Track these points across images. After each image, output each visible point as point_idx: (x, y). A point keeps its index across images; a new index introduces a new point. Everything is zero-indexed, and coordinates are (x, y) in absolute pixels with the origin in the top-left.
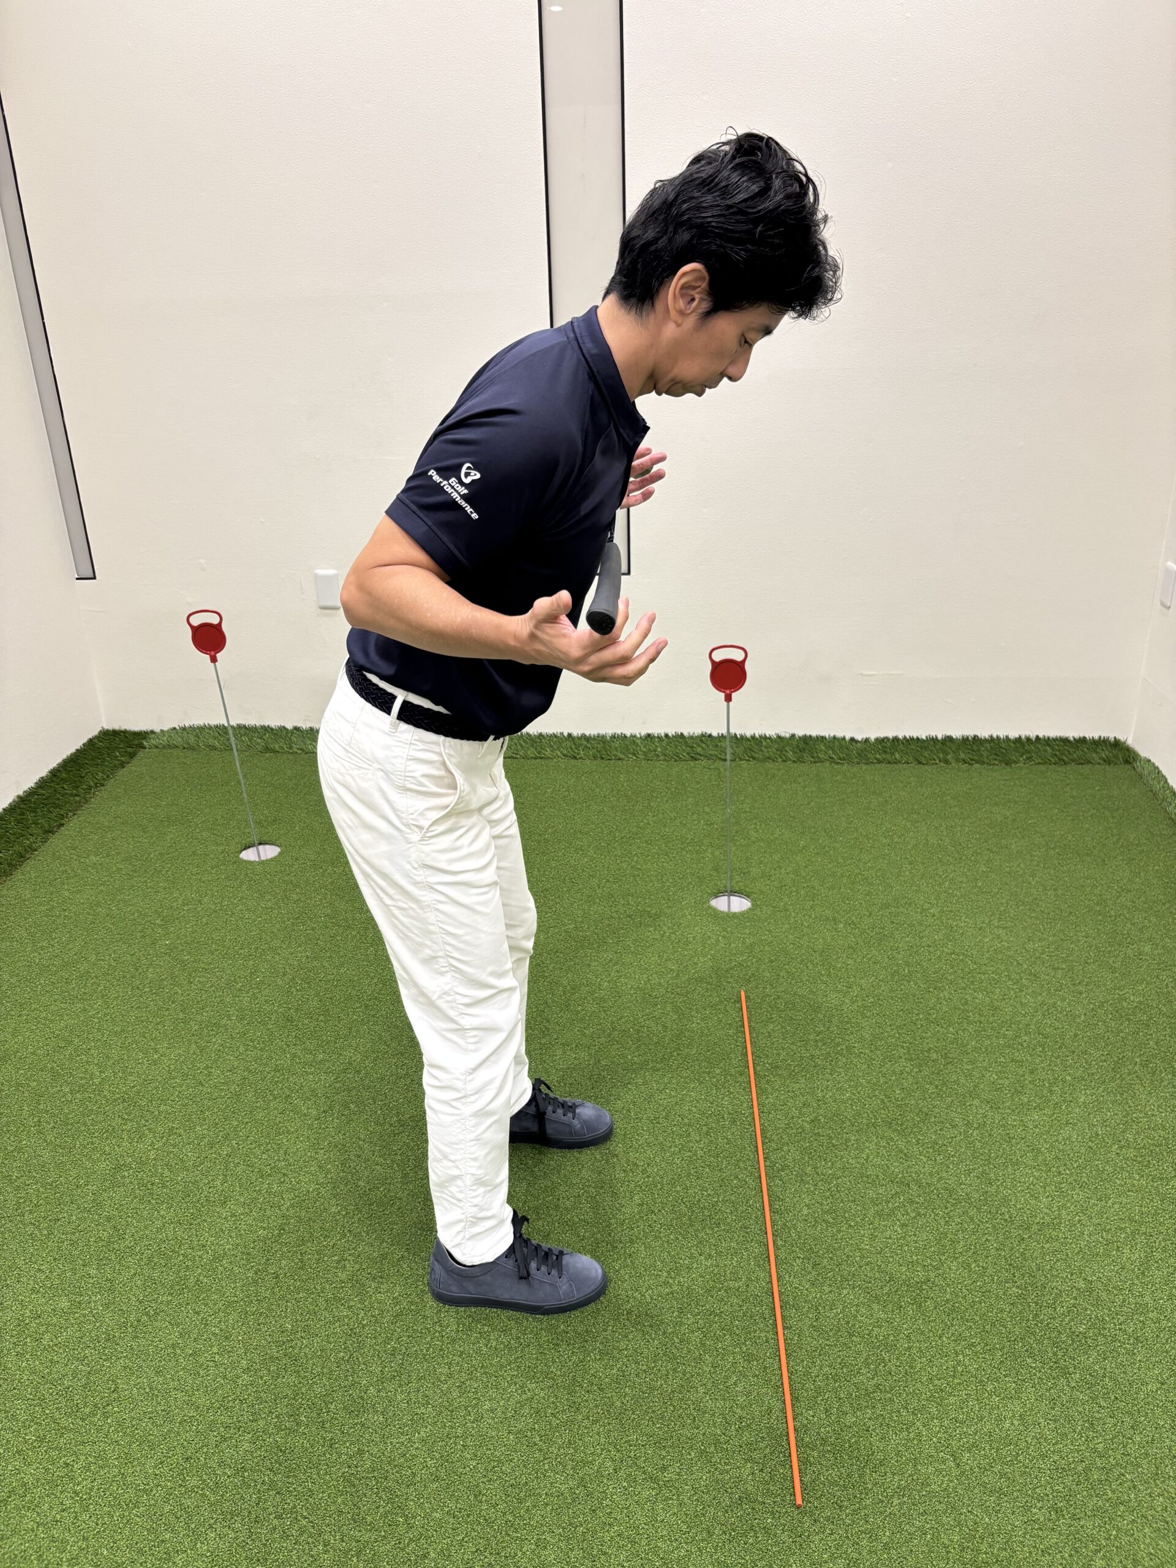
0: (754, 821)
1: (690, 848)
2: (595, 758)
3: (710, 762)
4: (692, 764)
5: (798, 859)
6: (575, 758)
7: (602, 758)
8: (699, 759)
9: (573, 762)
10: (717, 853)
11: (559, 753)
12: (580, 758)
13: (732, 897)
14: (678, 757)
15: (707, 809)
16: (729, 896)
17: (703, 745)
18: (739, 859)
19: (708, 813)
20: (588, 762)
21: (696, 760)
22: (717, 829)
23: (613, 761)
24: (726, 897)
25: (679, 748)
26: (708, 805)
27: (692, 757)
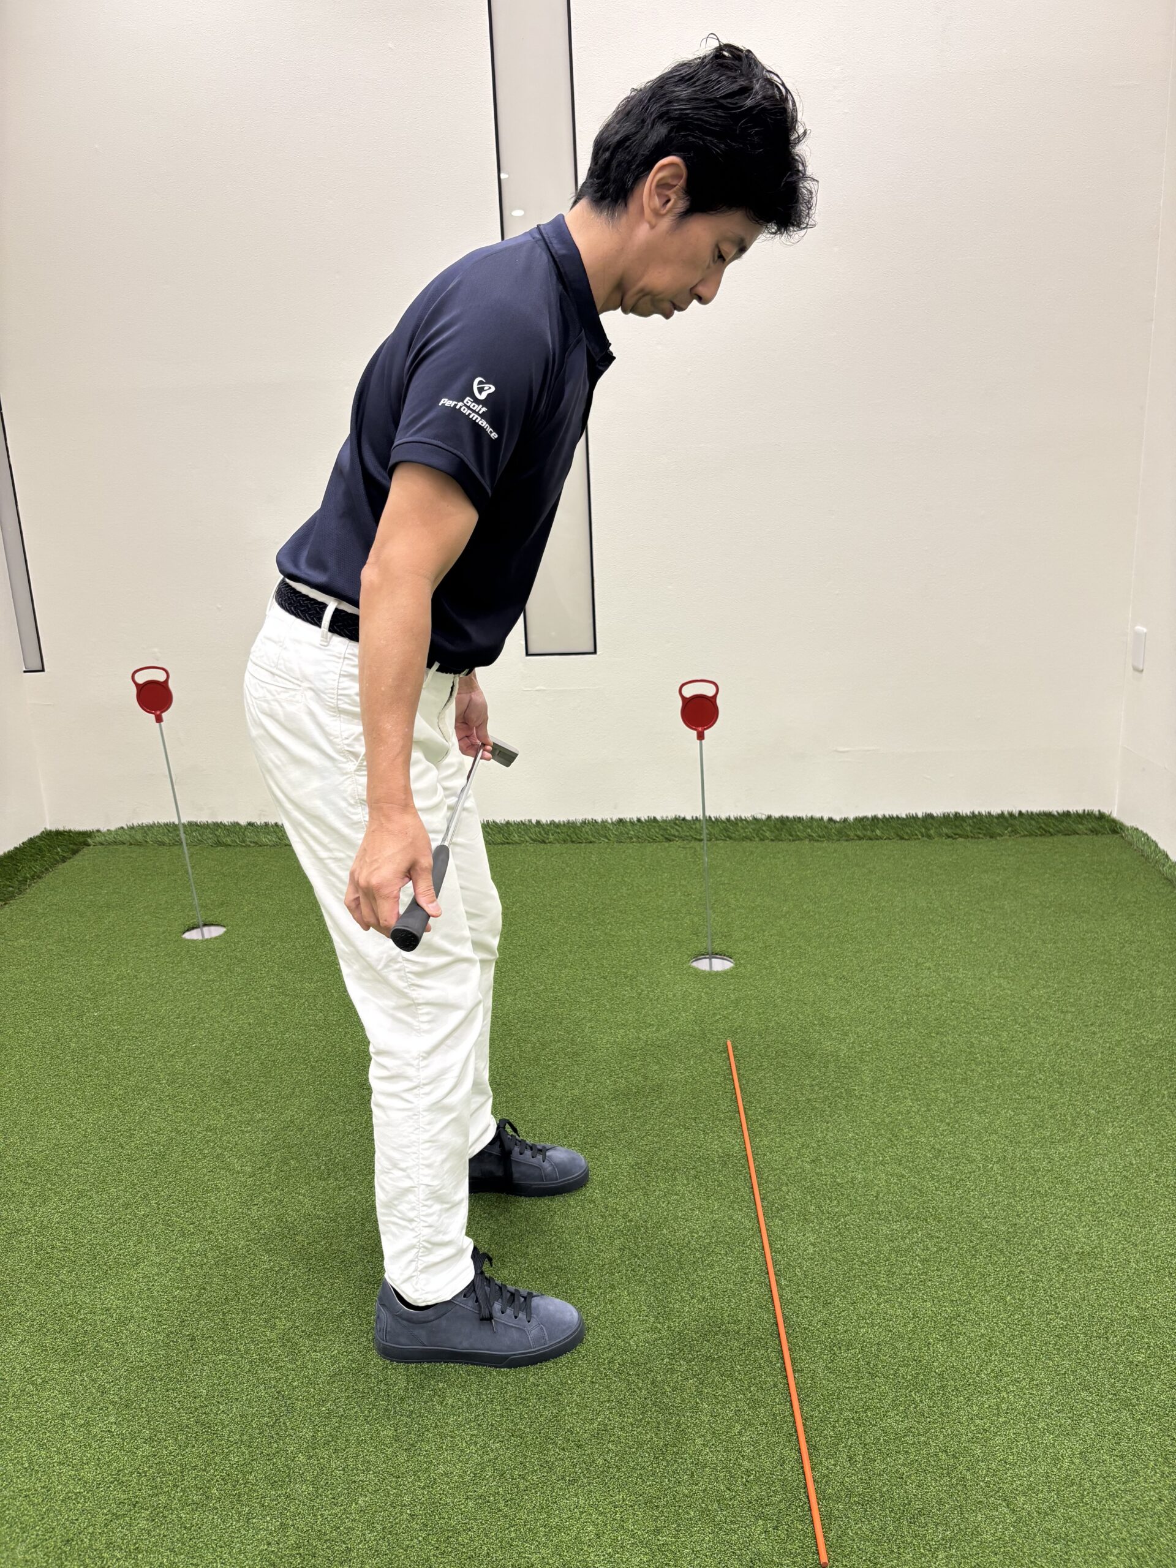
0: (734, 892)
1: (667, 916)
2: (565, 841)
3: (685, 842)
4: (667, 844)
5: (782, 922)
6: (544, 842)
7: (573, 842)
8: (673, 840)
9: (542, 846)
10: (696, 919)
11: (527, 838)
12: (550, 842)
13: (713, 960)
14: (652, 838)
15: (683, 882)
16: (710, 959)
17: (677, 828)
18: (720, 924)
19: (683, 886)
20: (558, 845)
21: (670, 841)
22: (694, 899)
23: (583, 845)
24: (708, 960)
25: (653, 830)
26: (685, 879)
27: (666, 838)
